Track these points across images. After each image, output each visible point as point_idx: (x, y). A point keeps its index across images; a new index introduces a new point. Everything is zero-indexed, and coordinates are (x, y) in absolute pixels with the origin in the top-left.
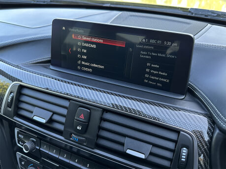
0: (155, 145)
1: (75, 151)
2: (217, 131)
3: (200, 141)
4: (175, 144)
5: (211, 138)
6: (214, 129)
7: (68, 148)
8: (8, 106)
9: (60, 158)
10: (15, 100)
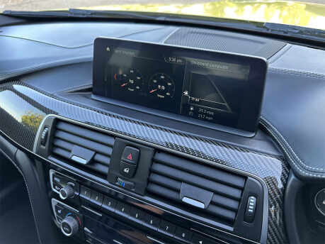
0: (216, 193)
1: (122, 197)
2: (293, 177)
3: (271, 188)
4: (241, 192)
5: (285, 185)
6: (289, 174)
7: (113, 194)
8: (42, 144)
9: (104, 206)
10: (50, 136)
